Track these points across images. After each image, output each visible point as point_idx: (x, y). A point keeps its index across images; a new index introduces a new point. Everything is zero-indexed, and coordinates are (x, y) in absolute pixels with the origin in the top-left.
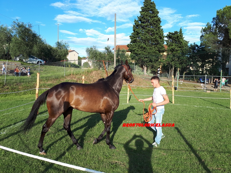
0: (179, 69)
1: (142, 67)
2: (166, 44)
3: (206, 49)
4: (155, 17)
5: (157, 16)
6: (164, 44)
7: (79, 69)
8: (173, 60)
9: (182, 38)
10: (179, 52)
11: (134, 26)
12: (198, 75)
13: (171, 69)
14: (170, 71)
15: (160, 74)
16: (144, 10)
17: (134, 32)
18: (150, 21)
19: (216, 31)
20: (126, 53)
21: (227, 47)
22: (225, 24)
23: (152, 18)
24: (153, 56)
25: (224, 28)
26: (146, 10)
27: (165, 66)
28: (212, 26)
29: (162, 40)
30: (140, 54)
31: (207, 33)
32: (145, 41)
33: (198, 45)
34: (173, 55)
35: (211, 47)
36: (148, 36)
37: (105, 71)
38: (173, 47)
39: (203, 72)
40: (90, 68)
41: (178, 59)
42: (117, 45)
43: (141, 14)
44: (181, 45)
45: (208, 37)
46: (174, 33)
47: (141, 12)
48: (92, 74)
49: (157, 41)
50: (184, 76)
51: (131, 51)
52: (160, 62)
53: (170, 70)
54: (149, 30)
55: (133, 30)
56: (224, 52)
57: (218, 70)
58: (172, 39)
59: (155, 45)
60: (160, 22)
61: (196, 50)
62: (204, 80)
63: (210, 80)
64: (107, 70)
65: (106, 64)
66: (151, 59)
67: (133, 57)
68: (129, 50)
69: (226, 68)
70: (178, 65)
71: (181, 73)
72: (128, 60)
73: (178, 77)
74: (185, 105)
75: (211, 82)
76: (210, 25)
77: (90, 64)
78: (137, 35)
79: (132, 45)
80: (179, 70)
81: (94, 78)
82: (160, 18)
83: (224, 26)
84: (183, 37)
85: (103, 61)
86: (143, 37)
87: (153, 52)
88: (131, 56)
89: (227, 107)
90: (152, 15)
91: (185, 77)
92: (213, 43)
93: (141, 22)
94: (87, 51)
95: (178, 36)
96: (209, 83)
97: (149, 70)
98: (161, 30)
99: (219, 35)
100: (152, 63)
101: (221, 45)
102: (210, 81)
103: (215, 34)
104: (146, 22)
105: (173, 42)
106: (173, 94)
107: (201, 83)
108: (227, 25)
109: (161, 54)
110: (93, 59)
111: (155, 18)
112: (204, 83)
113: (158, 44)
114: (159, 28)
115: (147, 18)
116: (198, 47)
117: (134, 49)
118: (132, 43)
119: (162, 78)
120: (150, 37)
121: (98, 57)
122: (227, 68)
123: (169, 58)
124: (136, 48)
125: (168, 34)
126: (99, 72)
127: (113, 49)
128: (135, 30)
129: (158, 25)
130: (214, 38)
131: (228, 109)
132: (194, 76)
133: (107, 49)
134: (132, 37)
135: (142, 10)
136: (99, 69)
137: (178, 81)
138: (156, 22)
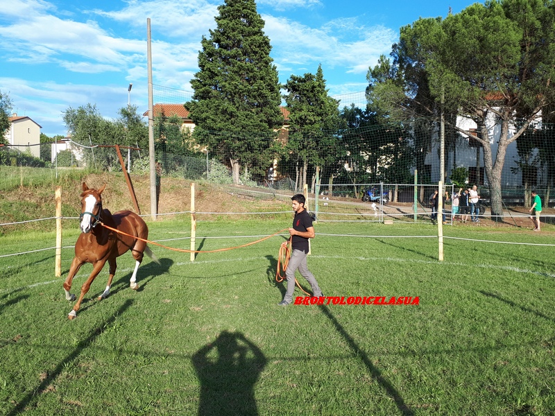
0: (318, 169)
1: (227, 162)
2: (286, 104)
3: (380, 119)
4: (254, 35)
5: (261, 34)
6: (281, 105)
7: (43, 169)
8: (304, 147)
9: (323, 92)
10: (317, 126)
11: (201, 54)
12: (362, 182)
13: (301, 169)
14: (297, 174)
16: (225, 14)
17: (203, 70)
18: (242, 45)
19: (399, 76)
20: (184, 125)
22: (419, 61)
23: (249, 36)
24: (255, 135)
25: (418, 70)
26: (232, 15)
27: (287, 160)
28: (391, 64)
29: (275, 94)
30: (220, 130)
31: (380, 82)
32: (232, 95)
33: (360, 110)
34: (305, 134)
35: (393, 117)
36: (240, 83)
37: (122, 174)
38: (303, 113)
39: (373, 175)
40: (77, 168)
41: (315, 143)
42: (157, 105)
43: (220, 26)
44: (321, 108)
45: (383, 91)
46: (303, 77)
47: (218, 19)
49: (262, 97)
50: (330, 185)
51: (196, 121)
52: (274, 151)
53: (299, 170)
54: (241, 68)
55: (200, 66)
56: (420, 127)
57: (407, 169)
58: (300, 94)
59: (258, 106)
60: (269, 47)
61: (358, 122)
62: (379, 194)
63: (390, 193)
64: (129, 171)
65: (126, 156)
66: (249, 144)
67: (201, 137)
68: (190, 118)
69: (426, 166)
70: (316, 159)
71: (324, 180)
72: (188, 143)
73: (318, 189)
74: (337, 257)
75: (392, 200)
76: (388, 62)
77: (78, 155)
78: (210, 78)
79: (199, 104)
80: (320, 172)
82: (267, 37)
83: (417, 66)
84: (326, 89)
85: (117, 148)
86: (227, 86)
87: (255, 124)
88: (197, 134)
89: (432, 258)
90: (247, 29)
91: (333, 187)
92: (395, 106)
93: (220, 46)
94: (67, 119)
95: (314, 87)
96: (390, 200)
97: (246, 171)
98: (273, 69)
99: (406, 88)
100: (253, 155)
101: (414, 112)
102: (390, 197)
103: (399, 83)
104: (234, 45)
105: (303, 102)
107: (371, 201)
108: (423, 63)
109: (275, 131)
110: (85, 141)
111: (256, 37)
112: (376, 201)
113: (266, 104)
114: (267, 63)
115: (234, 36)
116: (362, 116)
117: (204, 115)
118: (197, 101)
119: (279, 191)
120: (245, 87)
121: (102, 136)
122: (428, 166)
123: (295, 140)
124: (210, 114)
125: (290, 80)
126: (105, 177)
127: (146, 114)
128: (204, 66)
129: (265, 55)
130: (397, 93)
131: (435, 262)
132: (354, 184)
133: (126, 114)
134: (196, 84)
135: (222, 14)
136: (104, 170)
137: (317, 198)
138: (259, 46)
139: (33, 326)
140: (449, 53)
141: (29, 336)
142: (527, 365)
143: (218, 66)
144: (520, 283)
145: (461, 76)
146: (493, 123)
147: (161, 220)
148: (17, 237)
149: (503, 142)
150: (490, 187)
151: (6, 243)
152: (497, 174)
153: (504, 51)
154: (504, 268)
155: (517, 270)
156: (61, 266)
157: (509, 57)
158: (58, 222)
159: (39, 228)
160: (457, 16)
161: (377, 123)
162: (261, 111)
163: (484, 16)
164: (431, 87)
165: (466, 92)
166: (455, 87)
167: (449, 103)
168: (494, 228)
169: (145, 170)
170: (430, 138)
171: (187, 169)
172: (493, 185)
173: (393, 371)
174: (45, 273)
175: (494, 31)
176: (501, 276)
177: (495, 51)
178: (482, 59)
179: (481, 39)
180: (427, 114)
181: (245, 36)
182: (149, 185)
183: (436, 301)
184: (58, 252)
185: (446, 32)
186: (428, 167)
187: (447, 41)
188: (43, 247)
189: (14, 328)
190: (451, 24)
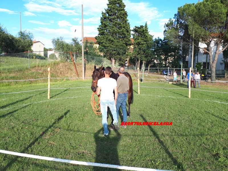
1: (110, 59)
2: (133, 37)
3: (169, 43)
4: (121, 11)
5: (124, 10)
7: (45, 60)
8: (139, 54)
9: (147, 32)
10: (144, 45)
11: (101, 18)
12: (161, 67)
13: (138, 62)
14: (136, 64)
15: (128, 66)
17: (102, 24)
18: (117, 14)
19: (177, 26)
20: (94, 45)
21: (187, 42)
22: (185, 21)
23: (119, 11)
24: (121, 49)
25: (185, 24)
26: (113, 3)
27: (132, 58)
28: (174, 21)
30: (108, 47)
31: (169, 29)
32: (113, 33)
33: (161, 40)
34: (140, 49)
35: (173, 42)
36: (116, 29)
37: (72, 63)
38: (139, 41)
39: (166, 64)
40: (57, 60)
41: (142, 53)
42: (85, 37)
43: (109, 7)
44: (146, 39)
45: (171, 32)
46: (140, 27)
47: (108, 5)
48: (59, 66)
49: (124, 34)
50: (149, 68)
51: (99, 43)
52: (127, 55)
53: (137, 62)
54: (116, 23)
55: (101, 23)
56: (184, 46)
57: (179, 63)
58: (138, 33)
59: (122, 38)
60: (127, 15)
61: (160, 44)
62: (167, 72)
64: (75, 62)
65: (74, 56)
66: (118, 52)
67: (101, 49)
69: (186, 61)
70: (144, 58)
71: (147, 66)
72: (96, 52)
73: (144, 70)
74: (149, 95)
76: (172, 21)
77: (57, 55)
78: (105, 27)
79: (100, 37)
80: (145, 63)
81: (61, 70)
82: (126, 11)
83: (184, 22)
84: (148, 31)
85: (71, 53)
86: (111, 30)
87: (121, 45)
88: (99, 48)
89: (186, 97)
90: (119, 8)
92: (175, 38)
93: (109, 15)
94: (53, 42)
95: (143, 31)
96: (172, 74)
97: (117, 62)
98: (128, 24)
99: (179, 31)
100: (120, 56)
101: (182, 40)
102: (172, 73)
103: (176, 29)
104: (114, 15)
105: (139, 36)
106: (139, 86)
107: (164, 75)
109: (128, 47)
110: (59, 51)
111: (122, 12)
112: (166, 75)
113: (125, 37)
114: (126, 21)
115: (114, 11)
116: (162, 42)
117: (102, 41)
118: (100, 36)
119: (129, 70)
120: (118, 31)
121: (65, 49)
123: (136, 51)
124: (104, 41)
125: (134, 28)
126: (66, 64)
127: (81, 41)
128: (102, 23)
129: (125, 18)
130: (176, 33)
131: (187, 98)
132: (158, 68)
133: (74, 40)
134: (100, 29)
135: (110, 3)
136: (66, 61)
137: (143, 73)
138: (123, 15)
139: (39, 116)
140: (197, 17)
141: (38, 119)
142: (219, 138)
143: (108, 23)
144: (220, 108)
145: (202, 27)
146: (213, 45)
147: (86, 80)
148: (35, 84)
149: (217, 53)
150: (211, 70)
151: (31, 86)
152: (214, 65)
153: (219, 16)
154: (214, 101)
155: (219, 102)
156: (50, 95)
157: (221, 19)
158: (49, 80)
159: (43, 81)
160: (201, 3)
161: (168, 45)
162: (123, 40)
163: (212, 2)
164: (189, 31)
165: (203, 33)
166: (199, 31)
167: (196, 37)
168: (212, 86)
169: (80, 61)
170: (188, 51)
171: (96, 61)
172: (212, 69)
173: (167, 138)
174: (44, 97)
175: (216, 8)
176: (212, 104)
177: (216, 17)
178: (210, 20)
179: (210, 12)
180: (187, 41)
181: (118, 11)
182: (82, 67)
183: (186, 113)
184: (49, 90)
185: (196, 9)
186: (187, 62)
187: (196, 13)
188: (44, 88)
189: (33, 116)
190: (198, 6)
